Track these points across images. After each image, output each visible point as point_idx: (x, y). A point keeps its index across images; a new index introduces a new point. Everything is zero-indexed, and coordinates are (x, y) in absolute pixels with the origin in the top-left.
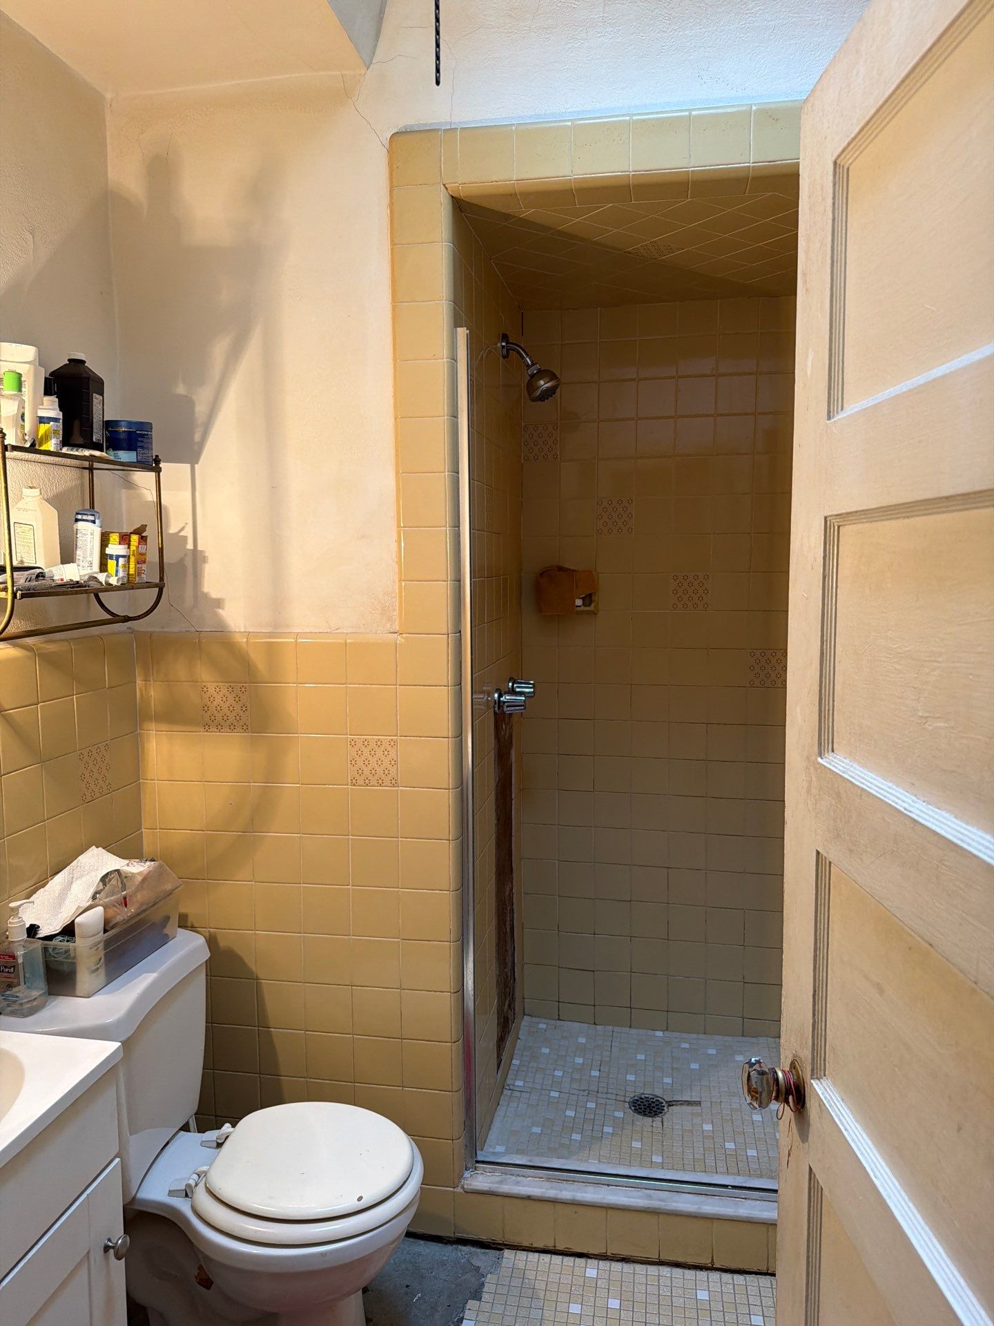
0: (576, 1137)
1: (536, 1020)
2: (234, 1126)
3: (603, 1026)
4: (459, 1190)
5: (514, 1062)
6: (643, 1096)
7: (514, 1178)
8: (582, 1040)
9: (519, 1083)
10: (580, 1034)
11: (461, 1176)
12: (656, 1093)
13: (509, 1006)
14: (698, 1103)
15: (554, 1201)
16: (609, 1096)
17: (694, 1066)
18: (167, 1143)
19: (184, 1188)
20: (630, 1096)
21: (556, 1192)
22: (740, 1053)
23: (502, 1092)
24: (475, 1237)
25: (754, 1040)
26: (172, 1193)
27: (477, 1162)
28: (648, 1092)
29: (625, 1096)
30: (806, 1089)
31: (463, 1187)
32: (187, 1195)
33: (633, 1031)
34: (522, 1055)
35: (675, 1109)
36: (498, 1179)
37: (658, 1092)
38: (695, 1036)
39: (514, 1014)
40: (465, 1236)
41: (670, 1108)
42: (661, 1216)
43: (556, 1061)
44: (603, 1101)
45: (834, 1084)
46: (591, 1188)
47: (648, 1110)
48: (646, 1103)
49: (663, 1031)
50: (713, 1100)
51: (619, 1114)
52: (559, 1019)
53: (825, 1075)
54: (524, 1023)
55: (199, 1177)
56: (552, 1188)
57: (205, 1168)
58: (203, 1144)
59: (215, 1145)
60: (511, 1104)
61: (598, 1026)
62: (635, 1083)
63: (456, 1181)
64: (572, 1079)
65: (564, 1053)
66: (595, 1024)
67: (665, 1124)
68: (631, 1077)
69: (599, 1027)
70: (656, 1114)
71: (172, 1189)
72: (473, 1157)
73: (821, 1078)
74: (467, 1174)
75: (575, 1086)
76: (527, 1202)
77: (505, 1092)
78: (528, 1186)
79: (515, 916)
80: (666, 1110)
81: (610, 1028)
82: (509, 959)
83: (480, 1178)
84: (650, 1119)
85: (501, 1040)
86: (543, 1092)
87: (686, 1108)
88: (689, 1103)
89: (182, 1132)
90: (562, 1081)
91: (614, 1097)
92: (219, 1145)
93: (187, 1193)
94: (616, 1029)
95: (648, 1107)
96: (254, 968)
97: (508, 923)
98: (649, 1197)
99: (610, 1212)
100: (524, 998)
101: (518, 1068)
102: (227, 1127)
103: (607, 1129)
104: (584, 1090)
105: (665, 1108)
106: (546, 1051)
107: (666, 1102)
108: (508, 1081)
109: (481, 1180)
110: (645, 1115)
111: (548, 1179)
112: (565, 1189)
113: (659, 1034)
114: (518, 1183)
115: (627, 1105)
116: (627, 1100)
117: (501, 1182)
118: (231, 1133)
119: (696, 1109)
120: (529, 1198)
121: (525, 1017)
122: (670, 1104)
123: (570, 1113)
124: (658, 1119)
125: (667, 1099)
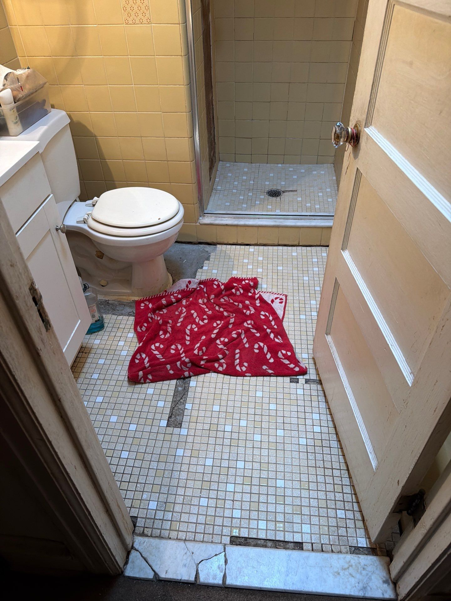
0: (245, 206)
1: (224, 163)
2: (98, 197)
3: (255, 164)
4: (198, 224)
5: (216, 180)
6: (272, 190)
7: (220, 218)
8: (246, 170)
9: (220, 188)
10: (245, 167)
11: (198, 219)
12: (278, 188)
13: (213, 154)
14: (296, 191)
15: (237, 226)
16: (258, 191)
17: (295, 177)
18: (71, 206)
19: (83, 220)
20: (267, 189)
21: (237, 222)
22: (315, 171)
23: (212, 191)
24: (206, 241)
25: (321, 165)
26: (78, 222)
27: (204, 213)
28: (274, 188)
29: (265, 190)
30: (361, 133)
31: (199, 223)
32: (85, 223)
33: (268, 165)
34: (220, 177)
35: (286, 194)
36: (213, 219)
37: (279, 188)
38: (295, 165)
39: (215, 159)
40: (201, 241)
42: (280, 228)
43: (235, 179)
44: (256, 193)
45: (375, 127)
46: (252, 220)
47: (274, 195)
48: (274, 193)
49: (282, 164)
50: (302, 189)
51: (263, 197)
52: (235, 162)
53: (371, 125)
54: (219, 164)
55: (89, 216)
56: (236, 221)
57: (90, 212)
58: (86, 205)
59: (92, 205)
60: (216, 195)
61: (253, 164)
62: (270, 185)
63: (196, 221)
64: (242, 185)
65: (238, 175)
66: (251, 163)
67: (281, 199)
68: (267, 183)
70: (278, 196)
71: (77, 221)
72: (202, 211)
73: (369, 126)
74: (200, 218)
75: (243, 187)
76: (225, 227)
77: (213, 191)
78: (226, 221)
79: (214, 112)
81: (258, 164)
82: (212, 131)
83: (206, 219)
84: (275, 198)
85: (211, 168)
86: (230, 190)
87: (292, 193)
88: (292, 191)
89: (76, 202)
90: (237, 186)
91: (260, 191)
92: (94, 205)
93: (85, 222)
94: (261, 165)
95: (275, 194)
96: (93, 131)
97: (211, 114)
98: (275, 222)
99: (259, 228)
100: (219, 153)
101: (218, 182)
102: (96, 198)
103: (257, 202)
104: (247, 189)
105: (282, 194)
106: (230, 175)
107: (282, 191)
108: (214, 187)
109: (207, 220)
110: (273, 197)
111: (234, 218)
112: (241, 221)
113: (280, 165)
114: (222, 220)
115: (265, 193)
116: (266, 191)
117: (215, 220)
118: (98, 200)
119: (295, 193)
120: (227, 225)
121: (220, 162)
122: (284, 192)
123: (242, 198)
124: (278, 198)
125: (283, 190)
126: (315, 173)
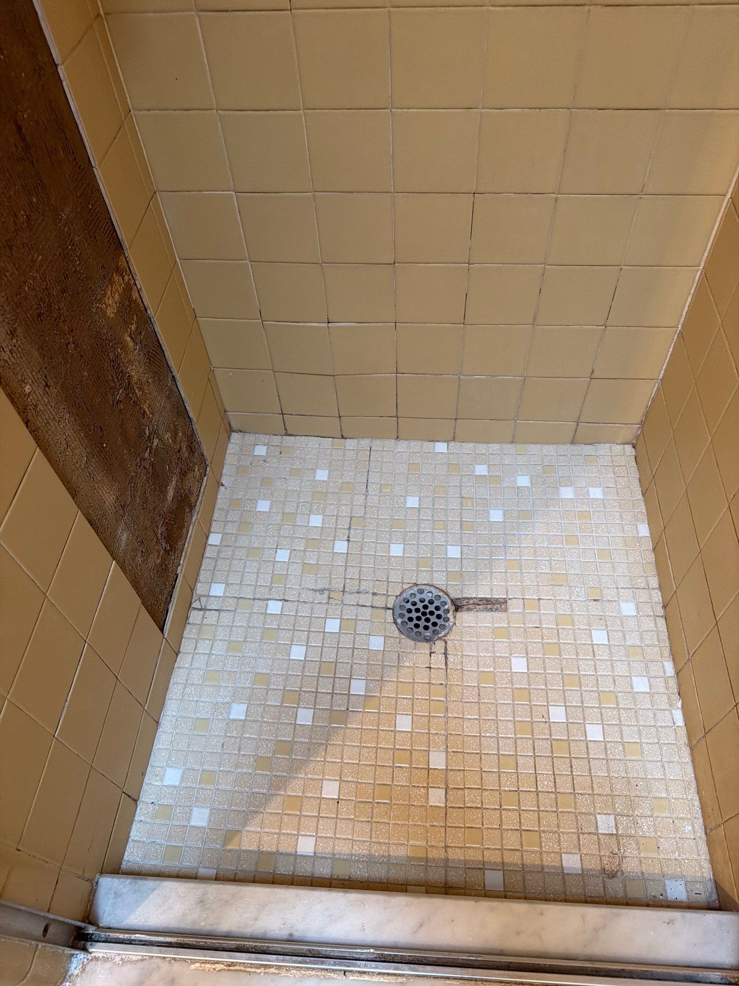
1: (248, 439)
3: (355, 441)
5: (212, 538)
6: (415, 592)
8: (322, 476)
9: (219, 590)
10: (319, 461)
12: (436, 583)
14: (503, 604)
16: (361, 600)
17: (496, 516)
20: (396, 590)
22: (568, 481)
23: (187, 618)
25: (588, 449)
28: (423, 579)
29: (387, 595)
33: (402, 446)
34: (225, 522)
35: (465, 619)
37: (440, 580)
38: (494, 447)
41: (459, 614)
43: (280, 529)
44: (352, 613)
47: (422, 624)
48: (420, 606)
49: (447, 441)
50: (527, 598)
51: (378, 643)
52: (287, 435)
54: (230, 449)
60: (199, 646)
61: (348, 443)
62: (404, 564)
64: (304, 567)
65: (293, 510)
66: (343, 437)
67: (450, 659)
68: (397, 552)
69: (350, 444)
70: (435, 634)
75: (308, 581)
80: (452, 619)
81: (365, 443)
84: (424, 647)
86: (257, 607)
87: (485, 618)
88: (488, 604)
90: (287, 575)
91: (369, 600)
94: (375, 444)
95: (424, 617)
100: (226, 412)
101: (219, 552)
103: (354, 688)
104: (322, 591)
105: (450, 615)
106: (264, 506)
108: (200, 589)
110: (418, 637)
113: (441, 447)
115: (389, 617)
116: (390, 602)
119: (500, 618)
121: (234, 435)
122: (458, 606)
123: (298, 651)
124: (439, 646)
125: (454, 594)
126: (567, 493)
